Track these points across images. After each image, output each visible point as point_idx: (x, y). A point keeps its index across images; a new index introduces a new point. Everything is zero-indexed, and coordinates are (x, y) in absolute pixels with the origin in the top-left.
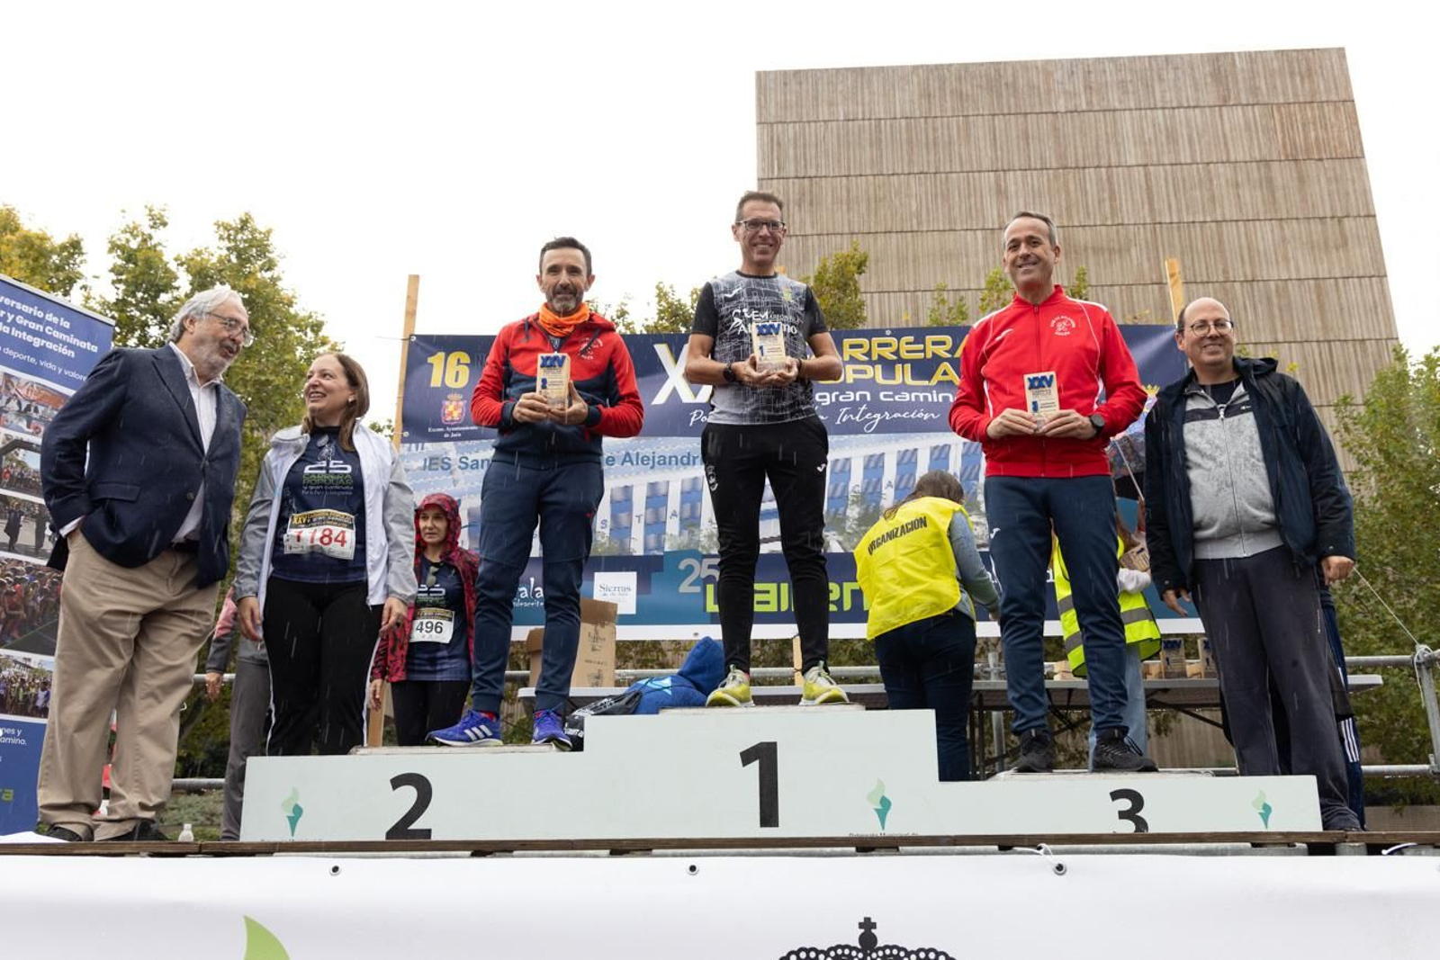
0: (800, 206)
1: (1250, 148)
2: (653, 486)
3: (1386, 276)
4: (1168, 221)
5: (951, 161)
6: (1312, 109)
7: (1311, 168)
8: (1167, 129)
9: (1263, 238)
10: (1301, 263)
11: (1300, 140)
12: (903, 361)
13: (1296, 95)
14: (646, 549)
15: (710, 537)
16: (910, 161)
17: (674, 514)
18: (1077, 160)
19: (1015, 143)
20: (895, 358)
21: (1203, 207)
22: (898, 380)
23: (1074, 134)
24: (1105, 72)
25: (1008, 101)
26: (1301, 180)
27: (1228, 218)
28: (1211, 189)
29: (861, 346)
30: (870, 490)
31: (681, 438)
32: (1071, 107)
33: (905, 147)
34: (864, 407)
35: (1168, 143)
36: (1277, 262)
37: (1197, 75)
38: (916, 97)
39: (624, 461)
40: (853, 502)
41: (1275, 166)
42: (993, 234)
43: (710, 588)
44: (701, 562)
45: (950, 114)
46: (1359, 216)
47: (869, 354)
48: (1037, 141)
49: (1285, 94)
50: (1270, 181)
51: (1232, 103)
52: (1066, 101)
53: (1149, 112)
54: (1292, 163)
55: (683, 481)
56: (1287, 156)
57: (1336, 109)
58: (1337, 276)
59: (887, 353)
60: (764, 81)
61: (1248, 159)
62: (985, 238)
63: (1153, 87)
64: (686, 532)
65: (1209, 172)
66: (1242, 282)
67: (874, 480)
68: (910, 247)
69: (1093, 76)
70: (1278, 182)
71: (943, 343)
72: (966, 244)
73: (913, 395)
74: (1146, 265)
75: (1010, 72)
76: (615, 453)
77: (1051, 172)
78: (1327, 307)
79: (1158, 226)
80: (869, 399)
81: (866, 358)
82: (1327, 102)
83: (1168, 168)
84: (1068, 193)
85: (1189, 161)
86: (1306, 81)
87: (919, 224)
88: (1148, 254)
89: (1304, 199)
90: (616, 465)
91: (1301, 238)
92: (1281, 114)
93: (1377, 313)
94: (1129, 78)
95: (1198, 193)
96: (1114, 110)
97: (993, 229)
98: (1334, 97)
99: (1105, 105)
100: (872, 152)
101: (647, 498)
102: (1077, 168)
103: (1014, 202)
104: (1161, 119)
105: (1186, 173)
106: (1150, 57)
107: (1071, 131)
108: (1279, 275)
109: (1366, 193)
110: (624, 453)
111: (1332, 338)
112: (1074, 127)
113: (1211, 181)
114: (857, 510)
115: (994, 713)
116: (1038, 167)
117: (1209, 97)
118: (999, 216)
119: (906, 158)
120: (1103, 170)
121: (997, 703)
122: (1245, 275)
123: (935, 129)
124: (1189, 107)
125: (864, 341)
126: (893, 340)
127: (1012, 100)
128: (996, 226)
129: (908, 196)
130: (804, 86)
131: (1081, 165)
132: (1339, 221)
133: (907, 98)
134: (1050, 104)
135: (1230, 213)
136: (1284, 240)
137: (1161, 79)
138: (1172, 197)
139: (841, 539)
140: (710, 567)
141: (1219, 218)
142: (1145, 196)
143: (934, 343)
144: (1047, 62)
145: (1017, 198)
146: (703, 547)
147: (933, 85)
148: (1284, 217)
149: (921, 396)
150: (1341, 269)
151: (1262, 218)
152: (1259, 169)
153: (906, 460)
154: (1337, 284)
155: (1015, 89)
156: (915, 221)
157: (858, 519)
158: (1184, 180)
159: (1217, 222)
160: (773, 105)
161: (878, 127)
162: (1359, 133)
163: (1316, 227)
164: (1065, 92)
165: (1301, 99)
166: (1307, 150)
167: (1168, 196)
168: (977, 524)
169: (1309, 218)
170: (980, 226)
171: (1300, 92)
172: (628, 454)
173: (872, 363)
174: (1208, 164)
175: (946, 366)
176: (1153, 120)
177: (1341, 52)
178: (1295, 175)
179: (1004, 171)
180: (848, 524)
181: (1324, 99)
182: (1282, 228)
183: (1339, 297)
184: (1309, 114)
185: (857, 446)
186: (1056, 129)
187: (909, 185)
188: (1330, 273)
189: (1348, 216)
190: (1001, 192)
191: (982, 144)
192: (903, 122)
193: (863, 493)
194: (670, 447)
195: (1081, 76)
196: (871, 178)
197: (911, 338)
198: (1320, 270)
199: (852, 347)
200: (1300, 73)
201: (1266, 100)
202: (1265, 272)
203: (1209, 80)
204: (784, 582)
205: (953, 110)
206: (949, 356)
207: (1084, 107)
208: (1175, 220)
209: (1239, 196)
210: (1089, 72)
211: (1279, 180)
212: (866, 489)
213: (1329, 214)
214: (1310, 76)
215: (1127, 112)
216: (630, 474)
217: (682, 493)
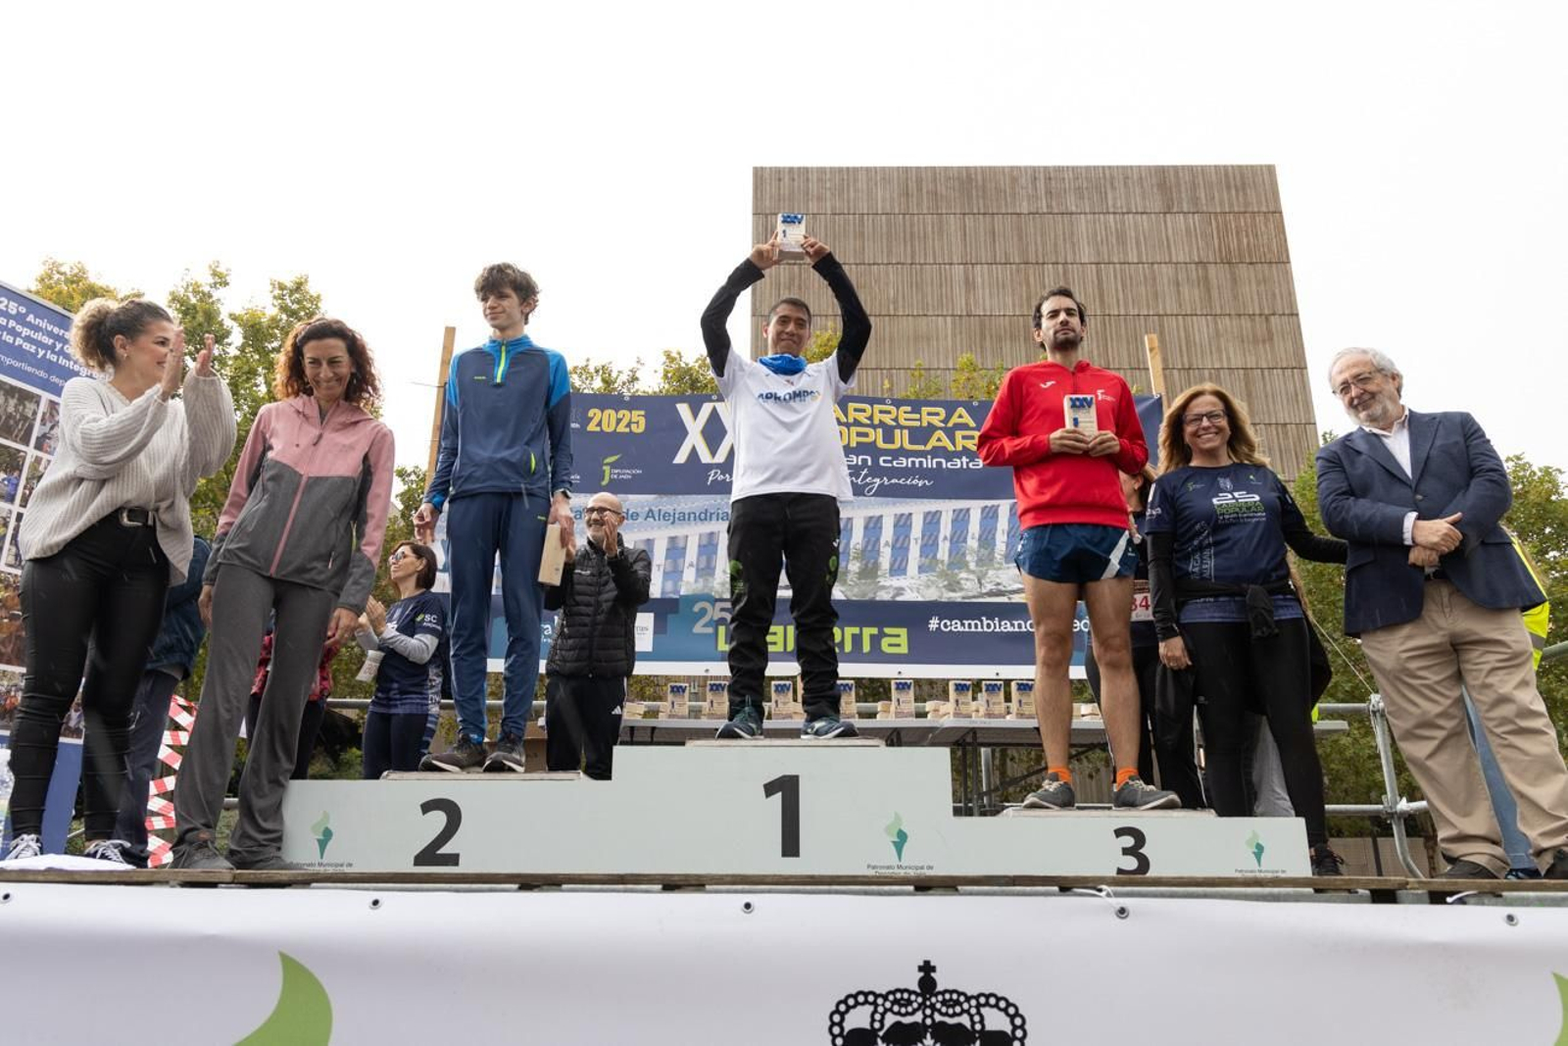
0: (790, 289)
1: (1190, 252)
2: (673, 540)
3: (1306, 368)
4: (1116, 313)
5: (925, 254)
6: (1245, 219)
7: (1243, 271)
8: (1117, 229)
9: (1199, 330)
10: (1232, 355)
11: (1234, 245)
12: (902, 428)
13: (1231, 205)
14: (663, 593)
15: (723, 584)
16: (890, 252)
17: (691, 565)
18: (1037, 256)
19: (982, 239)
20: (894, 424)
21: (1147, 300)
22: (897, 445)
23: (1035, 234)
24: (1064, 179)
25: (978, 203)
26: (1234, 281)
27: (1169, 312)
28: (1154, 284)
29: (864, 411)
30: (869, 548)
31: (700, 496)
32: (1033, 210)
33: (884, 241)
34: (865, 471)
35: (1118, 243)
36: (1211, 352)
37: (1145, 184)
38: (895, 196)
39: (647, 517)
40: (854, 558)
41: (1212, 269)
42: (961, 320)
43: (722, 630)
44: (713, 606)
45: (925, 211)
46: (1284, 314)
47: (871, 418)
48: (1002, 239)
49: (1222, 203)
50: (1206, 278)
51: (1175, 210)
52: (1029, 204)
53: (1102, 216)
54: (1227, 266)
55: (700, 535)
56: (1222, 259)
57: (1267, 220)
58: (1264, 366)
59: (887, 419)
60: (759, 174)
61: (1188, 260)
62: (954, 323)
63: (1106, 193)
64: (701, 580)
65: (1154, 271)
66: (1179, 370)
67: (873, 539)
68: (887, 329)
69: (1053, 182)
70: (1214, 282)
71: (937, 414)
72: (937, 329)
73: (910, 460)
74: (1095, 353)
75: (979, 177)
76: (639, 510)
77: (1014, 266)
78: (1254, 394)
79: (1107, 318)
80: (870, 463)
81: (869, 422)
82: (1259, 212)
83: (1118, 266)
84: (1028, 285)
85: (1136, 261)
86: (1241, 194)
87: (895, 310)
88: (1098, 341)
89: (1235, 297)
90: (640, 520)
91: (1233, 333)
92: (1218, 223)
93: (1297, 401)
94: (1085, 185)
95: (1143, 288)
96: (1072, 214)
97: (960, 316)
98: (1264, 209)
99: (1063, 209)
100: (855, 245)
101: (668, 550)
102: (1037, 263)
103: (981, 291)
104: (1113, 224)
105: (1132, 272)
106: (1103, 167)
107: (1032, 231)
108: (1213, 363)
109: (1290, 295)
110: (647, 509)
111: (1257, 421)
112: (1035, 227)
113: (1154, 279)
114: (858, 564)
115: (983, 750)
116: (1003, 261)
117: (1156, 204)
118: (967, 304)
119: (885, 250)
120: (1060, 266)
121: (986, 741)
122: (1183, 364)
123: (912, 225)
124: (1137, 213)
125: (867, 407)
126: (893, 409)
127: (981, 201)
128: (964, 313)
129: (887, 284)
130: (796, 183)
131: (1041, 261)
132: (1267, 320)
133: (888, 196)
134: (1015, 205)
135: (1171, 307)
136: (1218, 334)
137: (1113, 188)
138: (1121, 292)
139: (843, 589)
140: (723, 610)
141: (1161, 312)
142: (1096, 291)
143: (929, 414)
144: (1012, 168)
145: (983, 289)
146: (717, 592)
147: (912, 186)
148: (1219, 312)
149: (917, 461)
150: (1266, 359)
151: (1199, 313)
152: (1197, 269)
153: (901, 523)
154: (1263, 374)
155: (984, 191)
156: (891, 307)
157: (859, 573)
158: (1131, 279)
159: (1159, 316)
160: (768, 196)
161: (862, 221)
162: (1286, 241)
163: (1246, 323)
164: (1028, 196)
165: (1236, 209)
166: (1240, 254)
167: (1117, 290)
168: (967, 579)
169: (1240, 315)
170: (950, 313)
171: (1235, 203)
172: (651, 511)
173: (874, 427)
174: (1152, 264)
175: (940, 434)
176: (1105, 223)
177: (1270, 170)
178: (1228, 276)
179: (972, 264)
180: (850, 577)
181: (1256, 210)
182: (1216, 323)
183: (1265, 386)
184: (1243, 224)
185: (859, 507)
186: (1019, 229)
187: (887, 274)
188: (1257, 363)
189: (1274, 314)
190: (969, 284)
191: (953, 240)
192: (884, 217)
193: (864, 551)
194: (689, 505)
195: (1043, 181)
196: (854, 267)
197: (909, 409)
198: (1248, 359)
199: (856, 410)
200: (1236, 186)
201: (1205, 208)
202: (1200, 361)
203: (1155, 190)
204: (790, 624)
205: (929, 208)
206: (942, 425)
207: (1045, 210)
208: (1122, 312)
209: (1179, 292)
210: (1050, 179)
211: (1215, 281)
212: (866, 547)
213: (1257, 312)
214: (1244, 189)
215: (1083, 216)
216: (652, 528)
217: (699, 546)
